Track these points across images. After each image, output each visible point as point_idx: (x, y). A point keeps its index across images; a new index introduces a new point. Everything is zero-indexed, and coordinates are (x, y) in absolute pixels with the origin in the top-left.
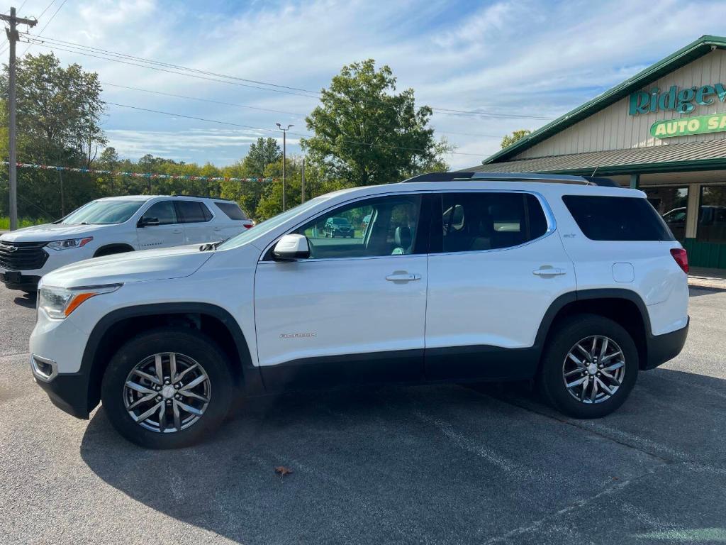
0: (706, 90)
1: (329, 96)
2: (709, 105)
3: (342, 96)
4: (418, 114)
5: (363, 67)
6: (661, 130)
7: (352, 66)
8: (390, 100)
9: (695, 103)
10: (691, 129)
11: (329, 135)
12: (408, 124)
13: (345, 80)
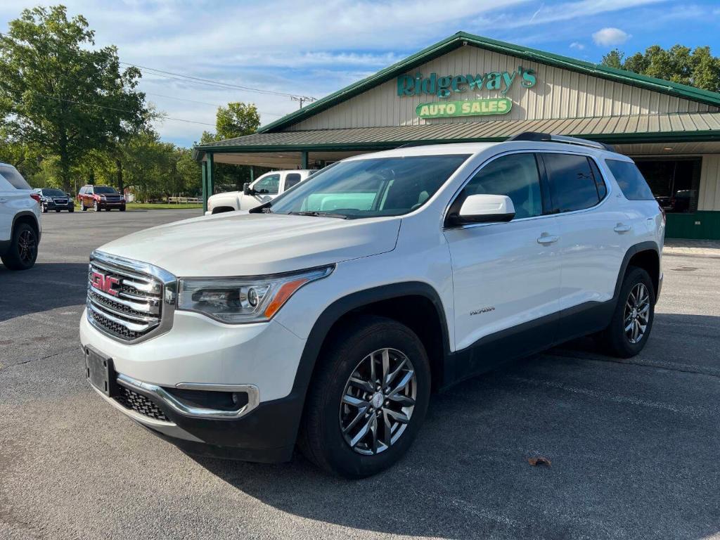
0: (459, 79)
1: (7, 42)
2: (462, 92)
3: (26, 44)
4: (125, 75)
5: (51, 13)
6: (425, 111)
7: (36, 10)
8: (88, 54)
9: (450, 89)
10: (449, 112)
11: (9, 88)
12: (113, 86)
13: (27, 25)
